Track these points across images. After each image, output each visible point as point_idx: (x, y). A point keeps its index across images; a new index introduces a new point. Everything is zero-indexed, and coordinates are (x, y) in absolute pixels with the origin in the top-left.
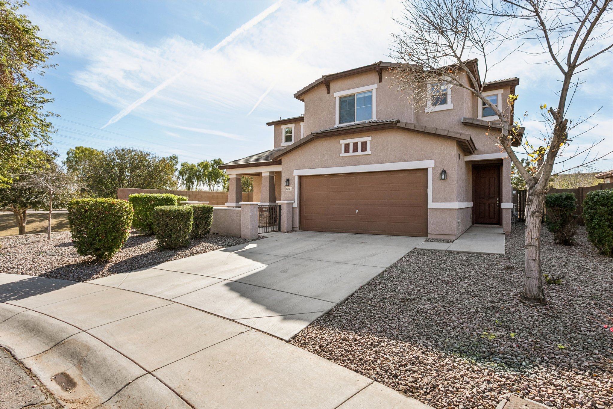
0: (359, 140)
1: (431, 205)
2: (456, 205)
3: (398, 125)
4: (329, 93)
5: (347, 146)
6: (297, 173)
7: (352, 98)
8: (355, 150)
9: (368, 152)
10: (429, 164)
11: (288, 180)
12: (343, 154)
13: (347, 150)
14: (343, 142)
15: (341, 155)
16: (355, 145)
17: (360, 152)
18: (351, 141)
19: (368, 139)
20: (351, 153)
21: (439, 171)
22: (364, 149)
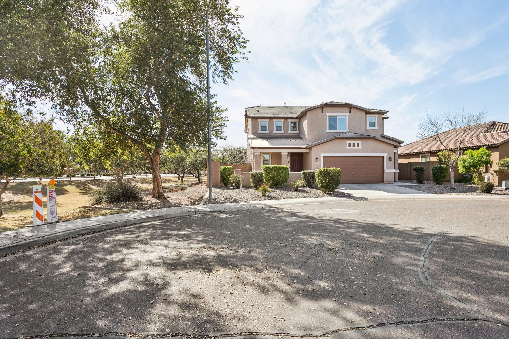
0: (356, 142)
1: (386, 170)
2: (394, 171)
3: (375, 138)
4: (322, 112)
5: (350, 144)
6: (322, 155)
7: (336, 117)
8: (354, 146)
9: (360, 147)
10: (385, 154)
11: (317, 158)
12: (348, 148)
13: (350, 146)
14: (348, 142)
15: (347, 148)
16: (354, 144)
17: (356, 147)
18: (352, 142)
19: (360, 142)
20: (352, 147)
21: (389, 158)
22: (358, 146)
